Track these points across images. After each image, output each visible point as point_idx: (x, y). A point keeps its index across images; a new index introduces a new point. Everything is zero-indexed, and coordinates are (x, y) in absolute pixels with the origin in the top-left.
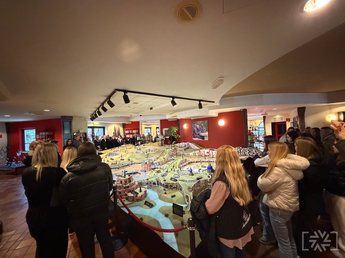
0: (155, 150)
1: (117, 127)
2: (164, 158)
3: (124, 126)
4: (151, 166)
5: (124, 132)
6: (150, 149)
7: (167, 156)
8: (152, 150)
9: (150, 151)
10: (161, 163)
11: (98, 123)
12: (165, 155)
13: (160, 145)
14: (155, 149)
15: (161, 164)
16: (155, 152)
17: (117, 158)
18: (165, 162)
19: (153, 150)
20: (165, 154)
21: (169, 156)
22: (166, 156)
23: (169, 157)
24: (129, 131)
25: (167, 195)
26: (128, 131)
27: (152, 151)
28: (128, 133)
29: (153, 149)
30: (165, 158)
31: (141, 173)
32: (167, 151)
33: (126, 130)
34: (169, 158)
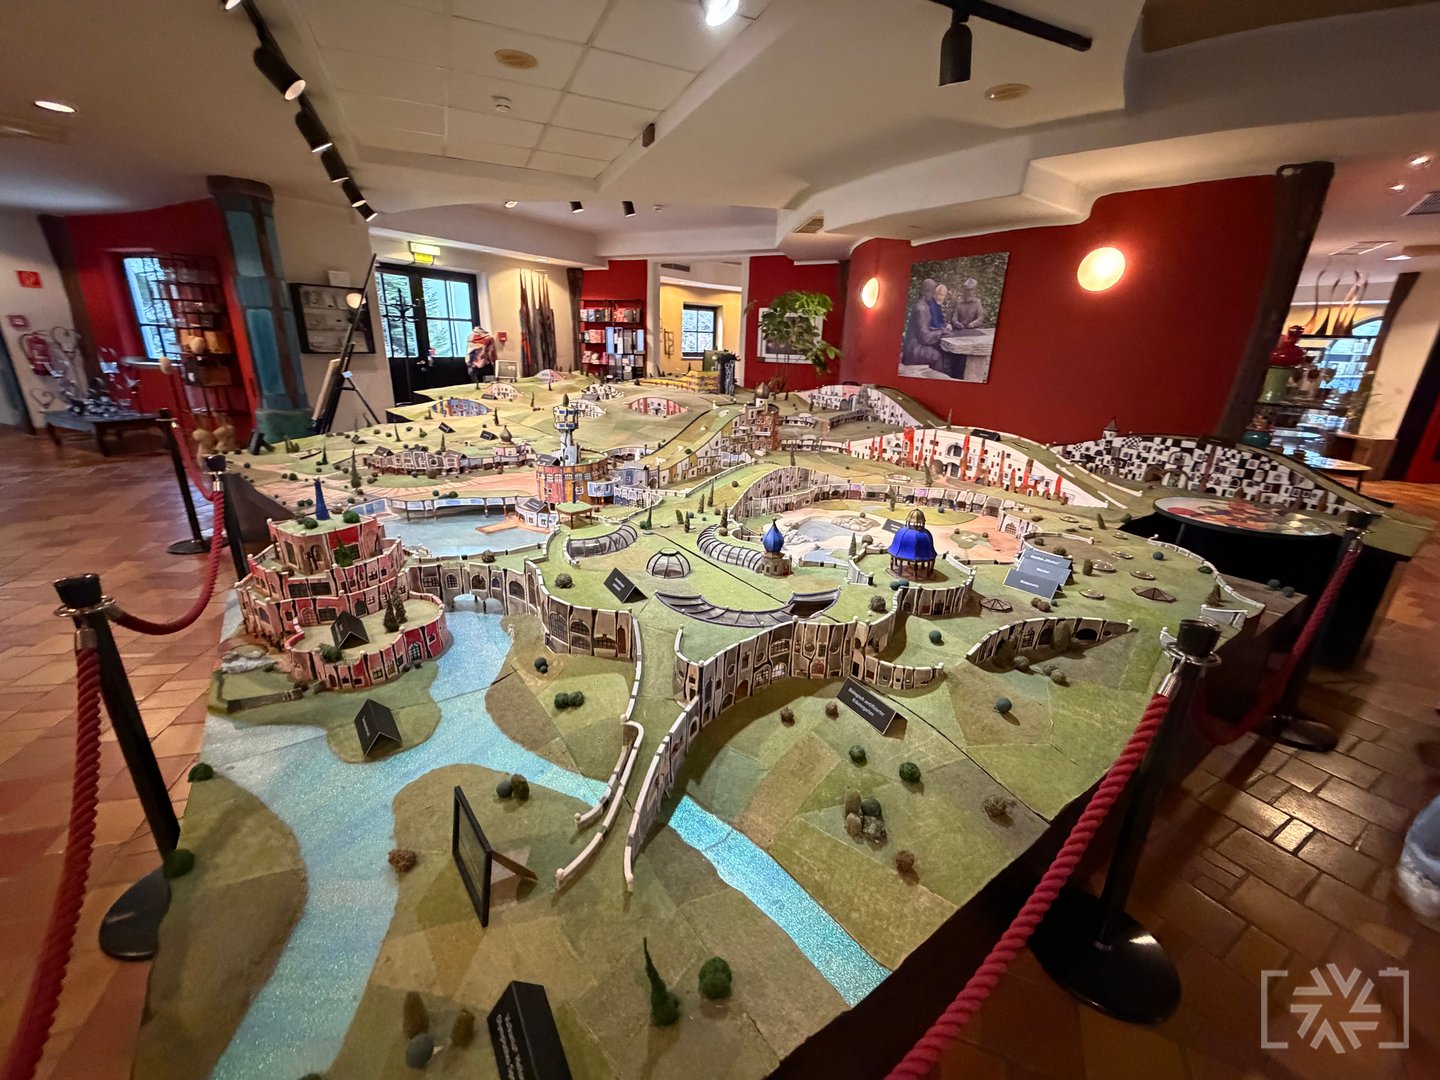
0: (671, 410)
1: (534, 281)
2: (688, 452)
3: (576, 281)
4: (586, 482)
5: (576, 316)
6: (649, 401)
7: (713, 442)
8: (656, 406)
9: (646, 412)
10: (666, 473)
11: (437, 252)
12: (702, 434)
13: (712, 388)
14: (671, 403)
15: (662, 483)
16: (669, 417)
17: (472, 425)
18: (690, 476)
19: (662, 407)
20: (703, 429)
21: (727, 444)
22: (704, 441)
23: (725, 449)
24: (596, 312)
25: (540, 682)
26: (591, 311)
27: (657, 411)
28: (592, 319)
29: (665, 402)
30: (693, 450)
31: (527, 514)
32: (723, 413)
33: (588, 304)
34: (720, 453)
